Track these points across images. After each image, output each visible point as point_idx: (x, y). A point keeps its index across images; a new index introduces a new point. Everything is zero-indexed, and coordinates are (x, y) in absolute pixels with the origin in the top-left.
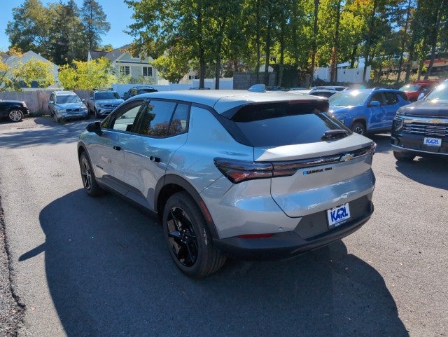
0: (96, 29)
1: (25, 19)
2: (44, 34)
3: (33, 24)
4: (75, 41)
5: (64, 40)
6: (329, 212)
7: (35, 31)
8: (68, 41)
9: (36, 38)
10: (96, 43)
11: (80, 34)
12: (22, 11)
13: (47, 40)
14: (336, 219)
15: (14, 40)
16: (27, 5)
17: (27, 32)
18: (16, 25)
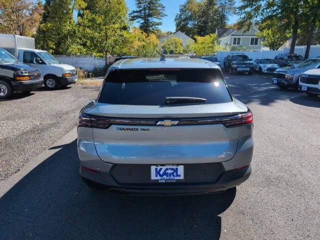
0: (227, 13)
1: (185, 11)
2: (195, 19)
3: (189, 14)
4: (212, 22)
5: (205, 22)
6: (153, 168)
7: (190, 18)
8: (208, 23)
9: (190, 22)
10: (225, 23)
11: (215, 17)
12: (185, 6)
13: (196, 23)
14: (161, 176)
15: (178, 25)
16: (188, 3)
17: (186, 19)
18: (181, 15)
